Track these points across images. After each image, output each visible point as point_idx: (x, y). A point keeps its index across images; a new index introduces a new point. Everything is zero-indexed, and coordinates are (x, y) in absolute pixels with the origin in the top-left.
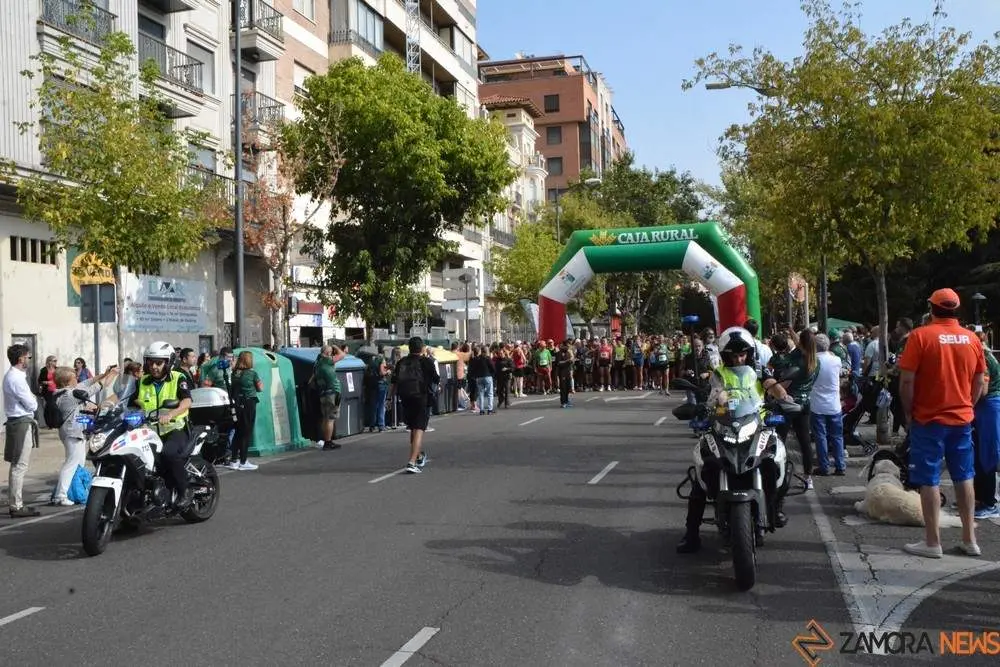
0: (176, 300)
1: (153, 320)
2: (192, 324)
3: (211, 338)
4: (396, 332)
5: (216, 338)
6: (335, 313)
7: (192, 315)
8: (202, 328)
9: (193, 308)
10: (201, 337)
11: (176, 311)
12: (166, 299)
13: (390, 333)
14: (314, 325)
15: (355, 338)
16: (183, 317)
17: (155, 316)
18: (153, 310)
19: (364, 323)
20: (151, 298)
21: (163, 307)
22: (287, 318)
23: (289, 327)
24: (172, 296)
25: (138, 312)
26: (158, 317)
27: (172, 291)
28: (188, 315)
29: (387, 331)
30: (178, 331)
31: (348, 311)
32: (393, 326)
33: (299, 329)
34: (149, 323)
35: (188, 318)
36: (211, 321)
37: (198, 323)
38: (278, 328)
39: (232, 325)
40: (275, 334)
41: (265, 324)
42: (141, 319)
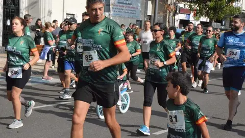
0: (129, 4)
1: (119, 12)
2: (134, 15)
3: (141, 21)
4: (225, 25)
6: (195, 15)
7: (134, 11)
8: (138, 17)
9: (135, 8)
10: (137, 21)
11: (128, 9)
12: (125, 3)
13: (222, 25)
14: (186, 19)
15: (204, 26)
16: (131, 11)
17: (119, 10)
19: (209, 20)
20: (119, 3)
21: (123, 6)
22: (174, 15)
23: (175, 19)
24: (127, 2)
25: (113, 8)
26: (121, 11)
29: (220, 24)
30: (128, 17)
31: (202, 14)
32: (224, 22)
33: (179, 20)
34: (117, 13)
36: (142, 14)
37: (137, 15)
38: (171, 19)
39: (150, 16)
40: (169, 22)
41: (165, 18)
42: (114, 11)
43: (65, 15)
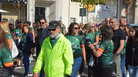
0: (109, 11)
1: (103, 16)
7: (112, 15)
9: (113, 13)
11: (108, 14)
12: (106, 11)
16: (110, 15)
17: (103, 15)
18: (102, 13)
20: (102, 10)
21: (105, 12)
24: (108, 10)
25: (99, 14)
27: (108, 9)
34: (102, 16)
42: (100, 15)
43: (70, 19)
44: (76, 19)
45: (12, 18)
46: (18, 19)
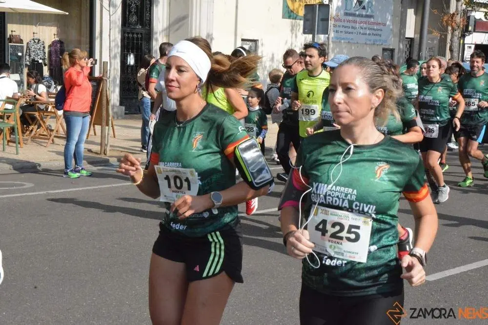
1: (346, 33)
2: (377, 38)
3: (392, 51)
5: (396, 51)
7: (378, 30)
8: (386, 41)
9: (379, 24)
10: (384, 50)
11: (365, 26)
12: (358, 15)
16: (371, 32)
18: (346, 24)
20: (346, 14)
21: (355, 22)
22: (463, 36)
23: (464, 44)
24: (364, 12)
26: (350, 30)
27: (364, 8)
28: (374, 29)
30: (366, 44)
33: (473, 47)
34: (343, 35)
35: (375, 32)
36: (394, 36)
37: (383, 38)
38: (456, 45)
39: (411, 40)
40: (451, 50)
41: (443, 41)
42: (337, 32)
44: (259, 44)
45: (36, 36)
46: (57, 39)
